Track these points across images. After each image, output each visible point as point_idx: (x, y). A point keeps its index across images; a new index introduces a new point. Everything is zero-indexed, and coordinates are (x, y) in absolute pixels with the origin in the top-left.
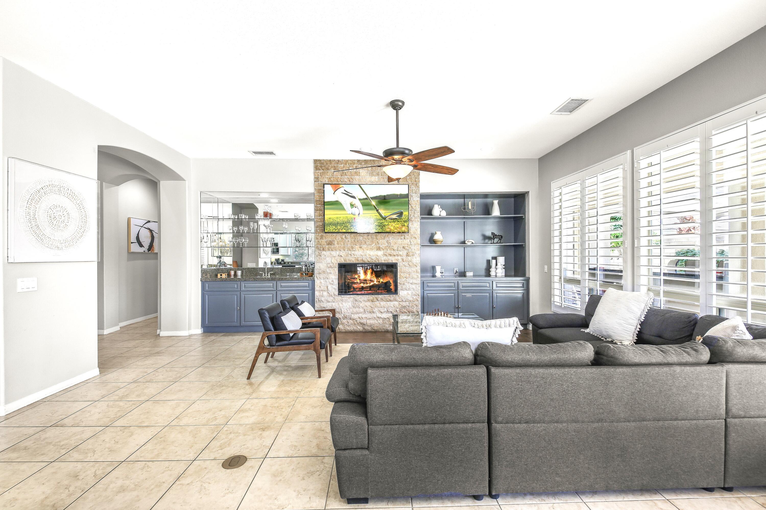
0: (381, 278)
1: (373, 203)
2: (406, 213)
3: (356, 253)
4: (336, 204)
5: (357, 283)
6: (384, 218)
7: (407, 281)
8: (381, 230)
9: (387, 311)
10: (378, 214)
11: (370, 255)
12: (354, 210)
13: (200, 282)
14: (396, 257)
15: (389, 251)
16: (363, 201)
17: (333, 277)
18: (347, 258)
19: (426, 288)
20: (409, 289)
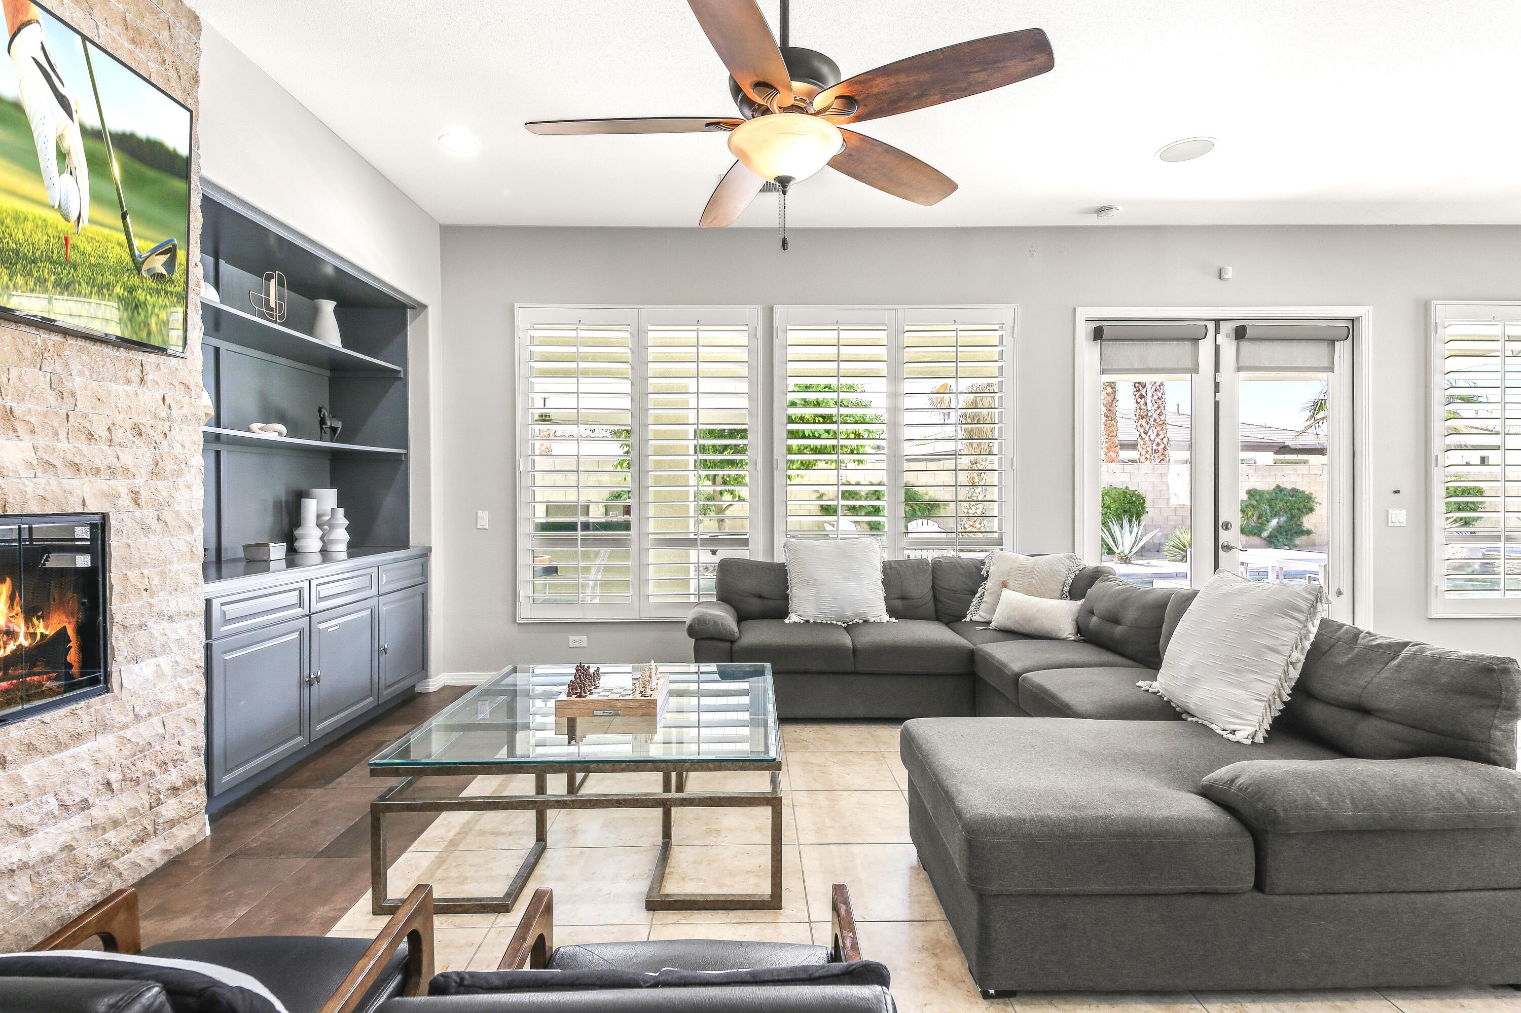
0: (38, 619)
1: (116, 168)
2: (181, 257)
6: (139, 267)
7: (156, 609)
9: (64, 806)
10: (124, 238)
14: (102, 484)
15: (64, 445)
19: (220, 629)
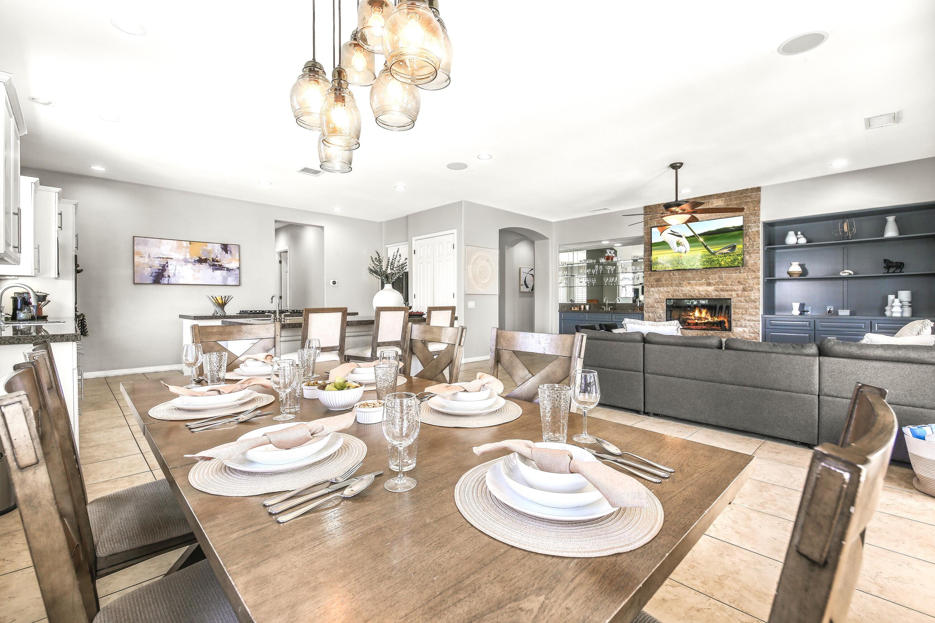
0: (715, 317)
1: (701, 239)
2: (739, 247)
3: (684, 289)
4: (664, 245)
5: (692, 319)
6: (714, 254)
7: (744, 318)
8: (709, 265)
10: (706, 250)
11: (699, 291)
12: (681, 248)
13: (558, 313)
15: (721, 286)
16: (689, 239)
17: (661, 312)
18: (675, 294)
19: (769, 326)
20: (745, 326)
